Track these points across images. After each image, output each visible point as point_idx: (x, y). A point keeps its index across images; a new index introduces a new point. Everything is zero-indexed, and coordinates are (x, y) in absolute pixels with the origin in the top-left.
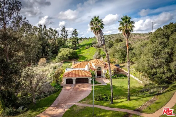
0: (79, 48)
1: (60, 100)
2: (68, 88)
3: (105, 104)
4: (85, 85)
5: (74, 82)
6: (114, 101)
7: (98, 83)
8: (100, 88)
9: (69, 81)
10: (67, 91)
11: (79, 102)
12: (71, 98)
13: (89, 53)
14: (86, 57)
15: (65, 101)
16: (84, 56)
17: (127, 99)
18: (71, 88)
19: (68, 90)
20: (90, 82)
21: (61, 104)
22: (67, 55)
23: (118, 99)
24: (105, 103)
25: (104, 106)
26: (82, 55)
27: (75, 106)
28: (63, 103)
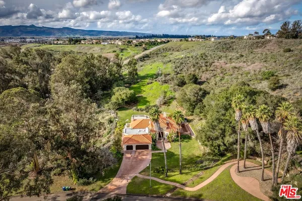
0: (138, 82)
1: (122, 171)
2: (129, 156)
3: (161, 177)
4: (145, 152)
5: (134, 148)
6: (168, 174)
7: (158, 149)
8: (160, 156)
9: (129, 148)
10: (127, 160)
11: (140, 173)
12: (132, 168)
13: (151, 92)
14: (147, 99)
15: (128, 171)
16: (145, 98)
17: (179, 173)
18: (132, 156)
19: (129, 158)
20: (150, 148)
21: (124, 174)
22: (123, 100)
23: (173, 171)
24: (161, 175)
25: (160, 179)
26: (142, 95)
27: (136, 177)
28: (126, 174)
